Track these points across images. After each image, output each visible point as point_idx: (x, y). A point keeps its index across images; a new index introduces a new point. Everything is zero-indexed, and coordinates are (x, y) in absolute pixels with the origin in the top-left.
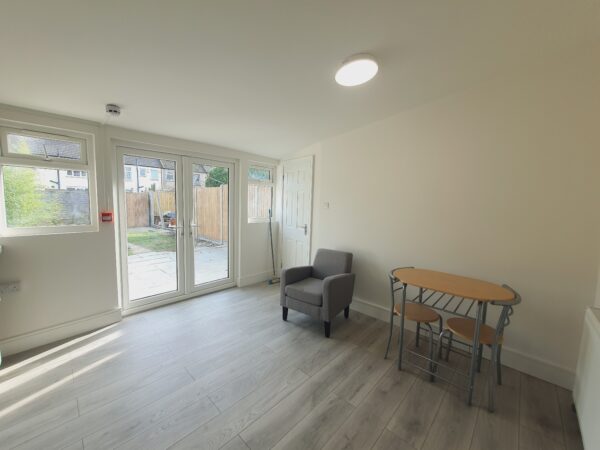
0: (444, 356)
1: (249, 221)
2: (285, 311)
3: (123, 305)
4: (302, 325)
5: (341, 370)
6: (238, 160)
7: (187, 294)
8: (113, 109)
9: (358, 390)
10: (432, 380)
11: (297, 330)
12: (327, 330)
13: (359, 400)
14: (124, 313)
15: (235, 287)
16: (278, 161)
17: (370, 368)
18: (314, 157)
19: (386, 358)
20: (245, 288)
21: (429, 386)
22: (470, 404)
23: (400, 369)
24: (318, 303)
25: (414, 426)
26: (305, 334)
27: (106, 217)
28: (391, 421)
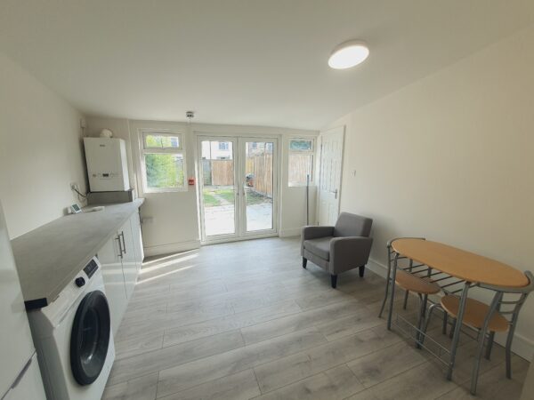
0: (448, 332)
1: (290, 185)
2: (305, 261)
3: (202, 239)
4: (316, 275)
5: (333, 314)
6: (281, 135)
7: (240, 237)
8: (190, 115)
9: (337, 332)
10: (419, 347)
11: (310, 277)
12: (334, 282)
13: (334, 339)
14: (202, 243)
15: (278, 237)
16: (318, 132)
17: (359, 320)
18: (345, 127)
19: (380, 317)
20: (284, 238)
21: (413, 351)
22: (449, 379)
23: (389, 328)
24: (325, 257)
25: (372, 372)
26: (316, 281)
27: (191, 182)
28: (355, 360)
